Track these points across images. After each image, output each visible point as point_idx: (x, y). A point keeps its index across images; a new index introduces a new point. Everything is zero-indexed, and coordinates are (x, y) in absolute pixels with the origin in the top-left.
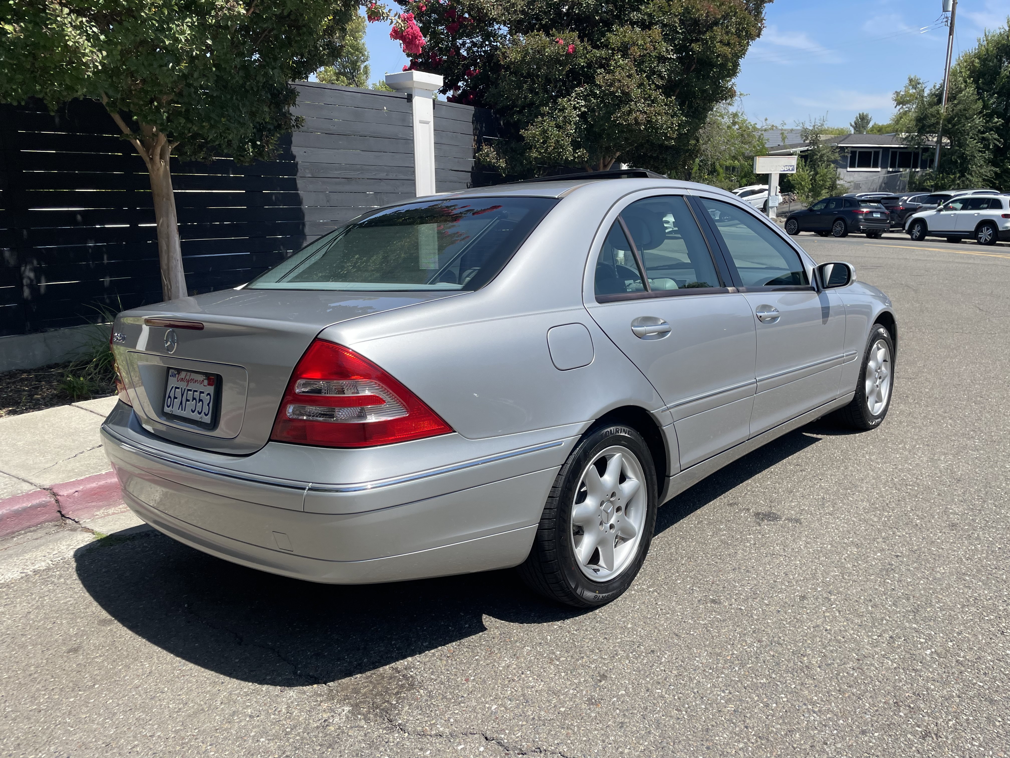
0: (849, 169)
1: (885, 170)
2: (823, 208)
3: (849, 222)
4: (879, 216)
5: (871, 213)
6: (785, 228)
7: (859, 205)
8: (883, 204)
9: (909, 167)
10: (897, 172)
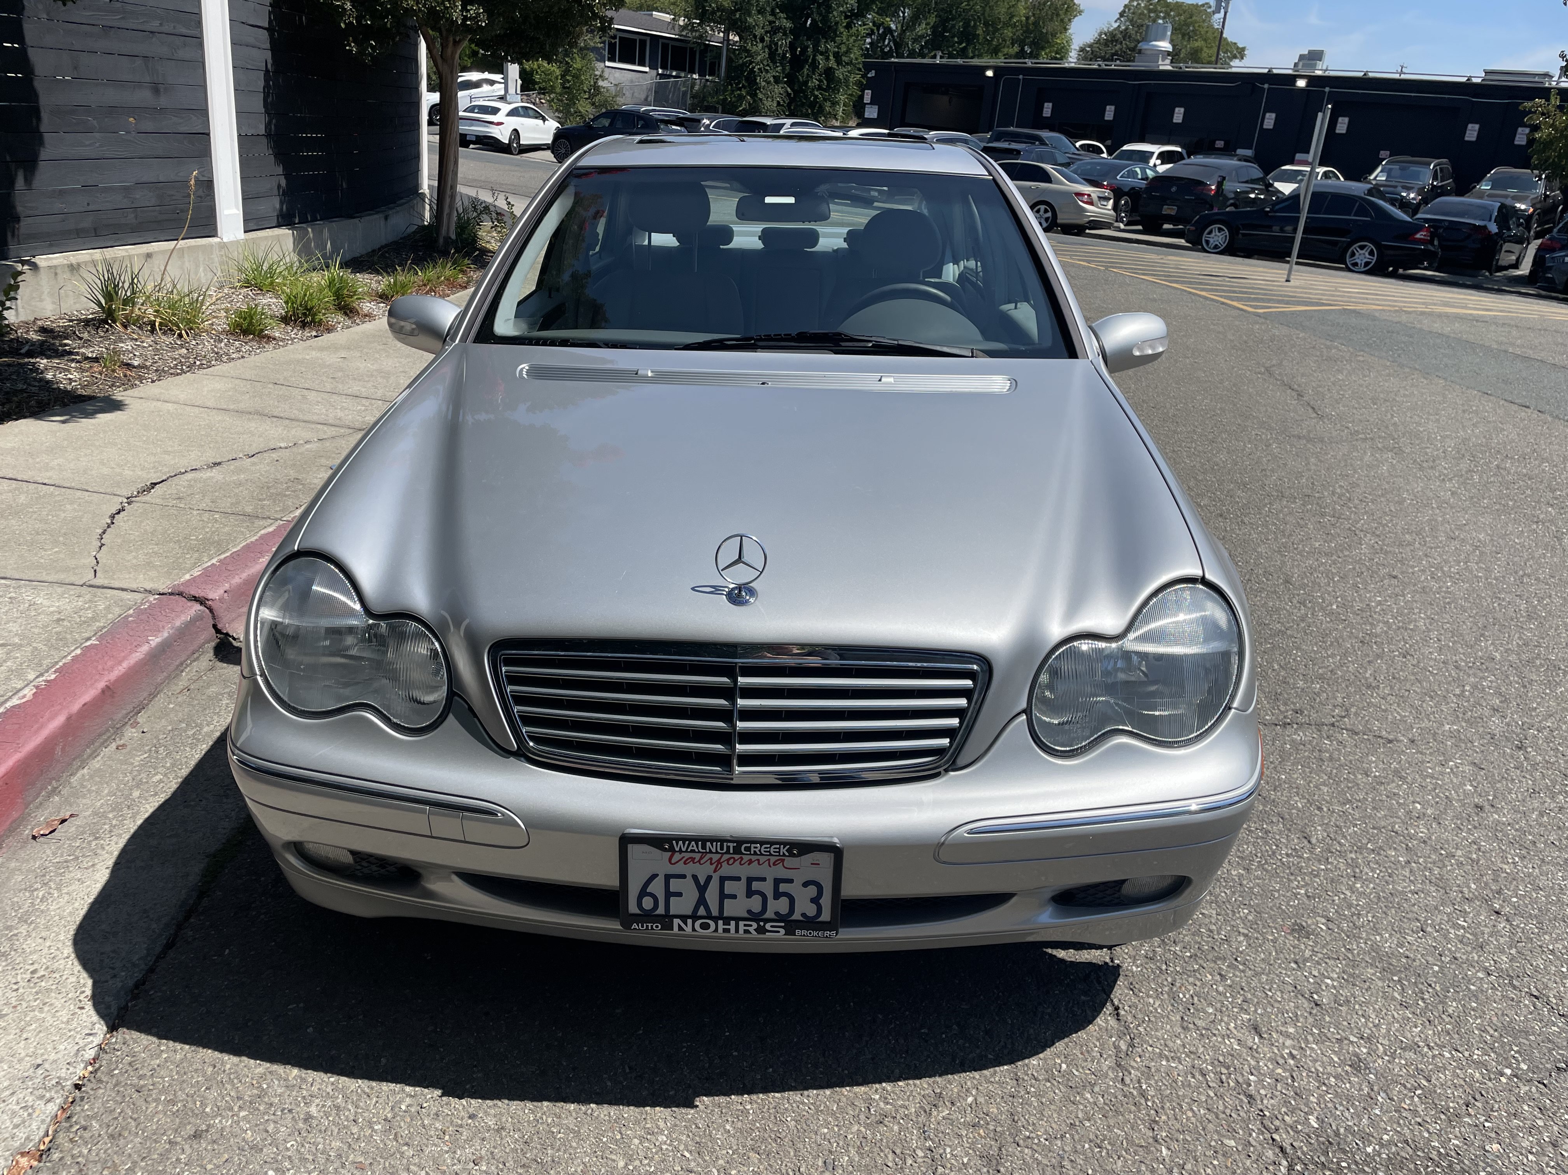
0: (608, 64)
1: (654, 72)
2: (607, 125)
7: (658, 126)
8: (686, 128)
9: (684, 70)
10: (670, 76)
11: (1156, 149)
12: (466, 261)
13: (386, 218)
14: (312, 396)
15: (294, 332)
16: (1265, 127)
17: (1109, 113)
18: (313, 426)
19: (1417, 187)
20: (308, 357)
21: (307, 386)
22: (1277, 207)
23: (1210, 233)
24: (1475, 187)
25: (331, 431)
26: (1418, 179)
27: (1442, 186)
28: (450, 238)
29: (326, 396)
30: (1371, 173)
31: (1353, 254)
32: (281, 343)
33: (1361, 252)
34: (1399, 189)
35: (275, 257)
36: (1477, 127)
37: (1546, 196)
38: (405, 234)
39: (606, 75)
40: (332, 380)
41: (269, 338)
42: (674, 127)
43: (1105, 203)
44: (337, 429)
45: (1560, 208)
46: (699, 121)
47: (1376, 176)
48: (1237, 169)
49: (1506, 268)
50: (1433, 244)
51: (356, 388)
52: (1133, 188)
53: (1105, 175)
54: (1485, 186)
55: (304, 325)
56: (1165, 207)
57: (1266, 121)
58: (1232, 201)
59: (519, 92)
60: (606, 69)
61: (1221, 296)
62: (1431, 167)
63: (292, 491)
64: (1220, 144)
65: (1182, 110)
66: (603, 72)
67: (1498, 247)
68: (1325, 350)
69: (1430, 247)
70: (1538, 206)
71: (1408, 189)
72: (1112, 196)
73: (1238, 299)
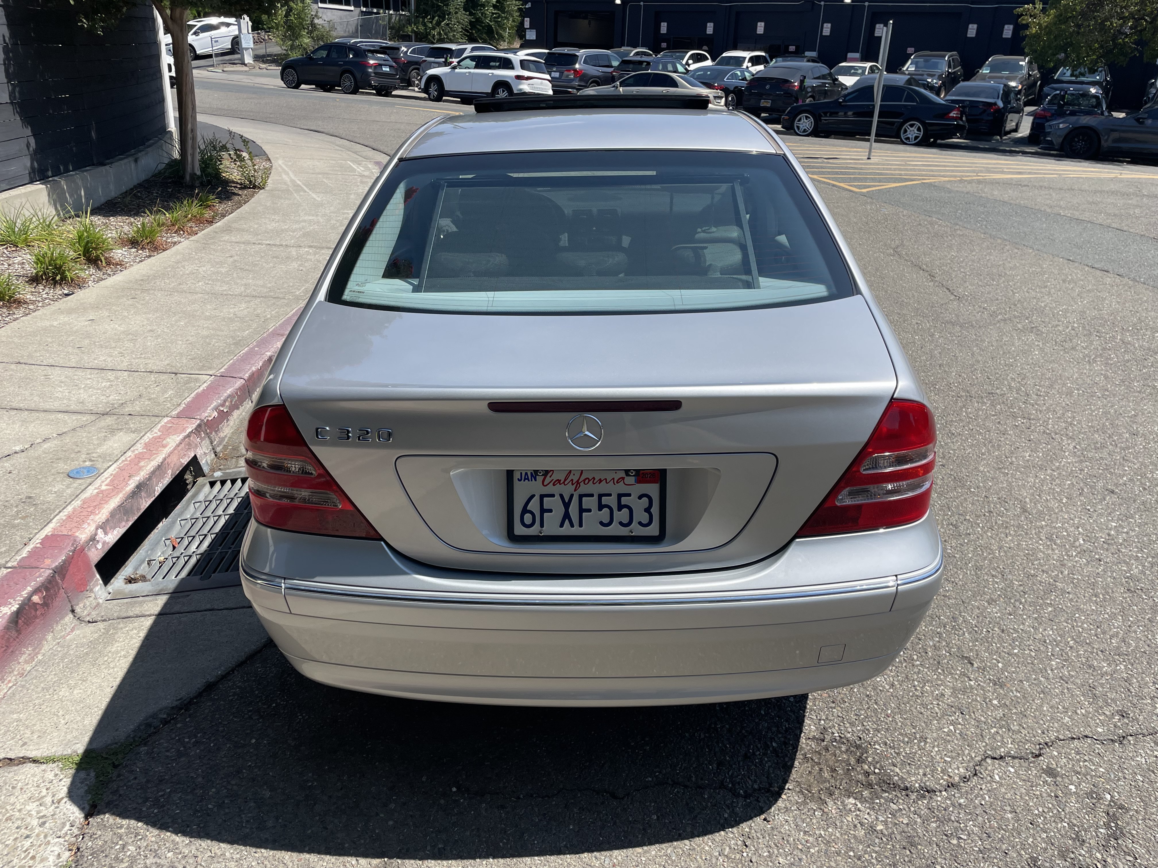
0: (320, 5)
1: (358, 10)
2: (325, 56)
3: (358, 75)
4: (388, 69)
5: (381, 65)
6: (282, 79)
7: (366, 55)
8: (388, 55)
9: (382, 8)
10: (372, 13)
11: (747, 55)
12: (211, 197)
13: (136, 161)
14: (56, 374)
15: (44, 291)
16: (824, 34)
17: (710, 28)
18: (53, 416)
19: (937, 74)
20: (55, 323)
21: (51, 362)
22: (847, 98)
23: (800, 120)
24: (978, 71)
25: (72, 421)
26: (937, 68)
27: (954, 72)
28: (195, 174)
29: (70, 372)
30: (903, 66)
31: (905, 131)
32: (31, 307)
33: (911, 129)
34: (925, 76)
35: (27, 214)
36: (975, 26)
37: (1030, 75)
38: (156, 172)
39: (320, 15)
40: (76, 351)
41: (19, 303)
42: (379, 55)
43: (719, 101)
44: (79, 417)
45: (1039, 83)
46: (398, 49)
47: (908, 68)
48: (812, 69)
49: (1009, 132)
50: (962, 120)
51: (101, 358)
52: (736, 87)
53: (715, 78)
54: (985, 71)
55: (55, 283)
56: (763, 101)
57: (824, 29)
58: (810, 94)
59: (250, 31)
60: (319, 10)
61: (829, 178)
62: (946, 59)
63: (21, 518)
64: (792, 48)
65: (763, 24)
66: (317, 12)
67: (1005, 118)
68: (929, 226)
69: (961, 123)
70: (1025, 83)
71: (932, 76)
72: (723, 95)
73: (843, 181)
